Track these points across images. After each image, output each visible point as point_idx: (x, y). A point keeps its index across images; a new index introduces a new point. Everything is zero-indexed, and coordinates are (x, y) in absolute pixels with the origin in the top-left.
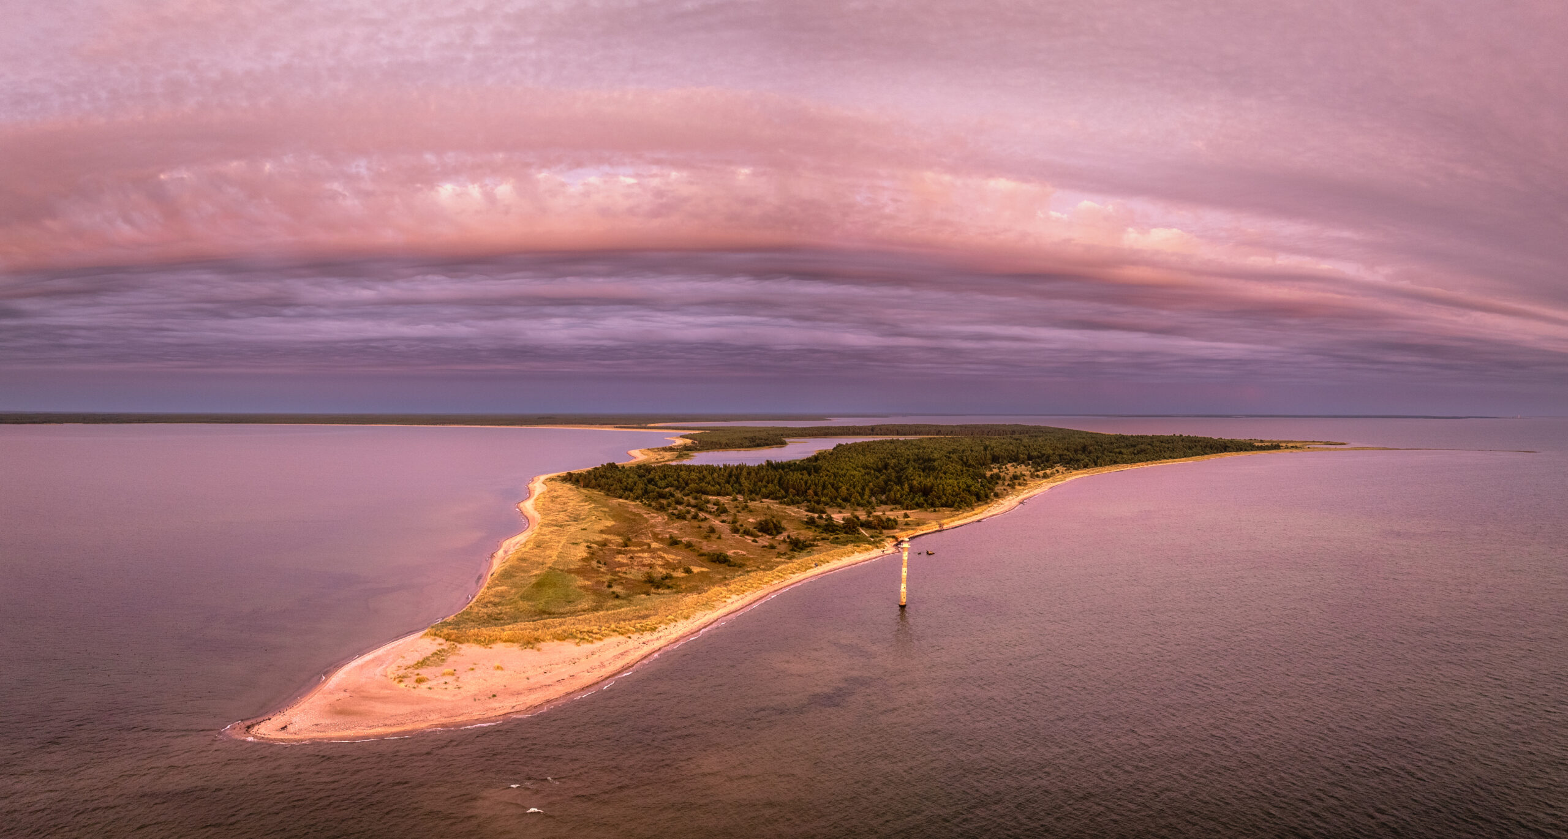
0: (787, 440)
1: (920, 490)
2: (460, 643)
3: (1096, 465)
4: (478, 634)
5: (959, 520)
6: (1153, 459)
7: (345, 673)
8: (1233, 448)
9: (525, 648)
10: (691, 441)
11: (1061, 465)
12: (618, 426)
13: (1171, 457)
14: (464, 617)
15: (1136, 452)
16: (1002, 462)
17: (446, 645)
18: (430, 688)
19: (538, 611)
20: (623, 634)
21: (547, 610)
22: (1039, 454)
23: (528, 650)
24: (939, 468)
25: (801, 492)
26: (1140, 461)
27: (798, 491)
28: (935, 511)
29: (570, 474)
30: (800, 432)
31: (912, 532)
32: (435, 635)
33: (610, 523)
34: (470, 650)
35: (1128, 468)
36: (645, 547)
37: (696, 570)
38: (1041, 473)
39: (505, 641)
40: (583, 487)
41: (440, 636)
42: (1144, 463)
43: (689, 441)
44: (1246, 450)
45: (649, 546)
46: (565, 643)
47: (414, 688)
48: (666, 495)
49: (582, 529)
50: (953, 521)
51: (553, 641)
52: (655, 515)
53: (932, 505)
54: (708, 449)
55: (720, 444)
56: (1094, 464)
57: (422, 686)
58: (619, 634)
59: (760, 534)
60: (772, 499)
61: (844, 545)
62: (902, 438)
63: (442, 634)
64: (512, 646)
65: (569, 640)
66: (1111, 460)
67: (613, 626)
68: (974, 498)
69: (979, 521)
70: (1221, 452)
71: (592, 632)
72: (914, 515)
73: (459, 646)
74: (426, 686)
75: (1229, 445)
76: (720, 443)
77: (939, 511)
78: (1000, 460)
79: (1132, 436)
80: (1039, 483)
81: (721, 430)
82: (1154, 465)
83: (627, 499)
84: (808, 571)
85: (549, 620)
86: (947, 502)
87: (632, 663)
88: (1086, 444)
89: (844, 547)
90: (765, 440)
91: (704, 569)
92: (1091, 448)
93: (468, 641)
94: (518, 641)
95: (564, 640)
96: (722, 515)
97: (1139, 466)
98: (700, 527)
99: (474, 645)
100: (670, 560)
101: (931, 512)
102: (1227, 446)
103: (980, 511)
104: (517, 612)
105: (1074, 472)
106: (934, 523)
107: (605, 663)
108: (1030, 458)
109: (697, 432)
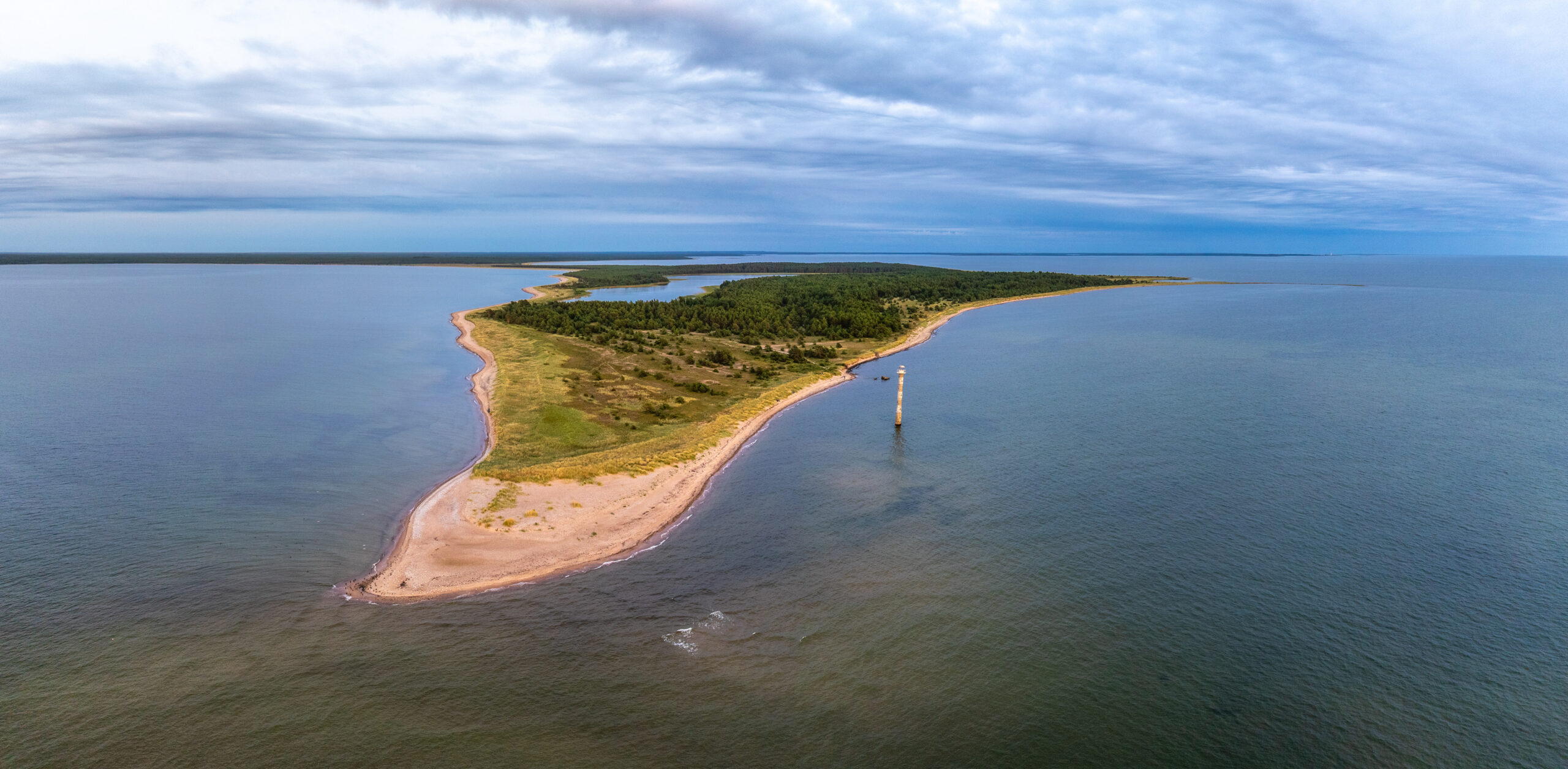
0: (669, 277)
1: (838, 323)
2: (516, 482)
3: (977, 298)
4: (531, 472)
5: (889, 348)
6: (1025, 294)
7: (422, 520)
8: (1091, 283)
9: (585, 483)
10: (578, 279)
11: (944, 299)
12: (495, 265)
13: (1040, 292)
14: (500, 455)
15: (1006, 287)
16: (889, 297)
17: (504, 486)
18: (523, 531)
19: (569, 445)
20: (669, 464)
21: (578, 445)
22: (920, 289)
23: (587, 485)
24: (842, 303)
25: (724, 326)
26: (1015, 295)
27: (721, 324)
28: (860, 341)
29: (490, 311)
30: (675, 270)
31: (856, 360)
32: (487, 475)
33: (566, 358)
34: (528, 488)
35: (1007, 302)
36: (619, 379)
37: (687, 400)
38: (933, 306)
39: (561, 478)
40: (510, 323)
41: (492, 476)
42: (1018, 297)
43: (576, 280)
44: (1102, 285)
45: (623, 379)
46: (618, 475)
47: (507, 531)
48: (598, 330)
49: (544, 364)
50: (885, 350)
51: (606, 475)
52: (602, 349)
53: (855, 336)
54: (599, 286)
55: (609, 282)
56: (975, 298)
57: (514, 529)
58: (666, 463)
59: (716, 365)
60: (699, 332)
61: (805, 373)
62: (782, 275)
63: (494, 475)
64: (569, 482)
65: (622, 473)
66: (989, 295)
67: (656, 456)
68: (889, 330)
69: (906, 349)
70: (1082, 287)
71: (639, 464)
72: (846, 345)
73: (518, 485)
74: (518, 529)
75: (1087, 281)
76: (608, 280)
77: (864, 341)
78: (886, 295)
79: (996, 273)
80: (937, 315)
81: (597, 268)
82: (1028, 298)
83: (561, 334)
84: (789, 397)
85: (591, 454)
86: (868, 333)
87: (697, 492)
88: (957, 280)
89: (805, 375)
90: (650, 277)
91: (694, 399)
92: (964, 283)
93: (525, 480)
94: (573, 477)
95: (617, 473)
96: (665, 347)
97: (1015, 299)
98: (653, 359)
99: (530, 483)
100: (653, 391)
101: (857, 342)
102: (1085, 281)
103: (902, 340)
104: (548, 447)
105: (961, 305)
106: (869, 352)
107: (674, 493)
108: (913, 293)
109: (579, 270)
